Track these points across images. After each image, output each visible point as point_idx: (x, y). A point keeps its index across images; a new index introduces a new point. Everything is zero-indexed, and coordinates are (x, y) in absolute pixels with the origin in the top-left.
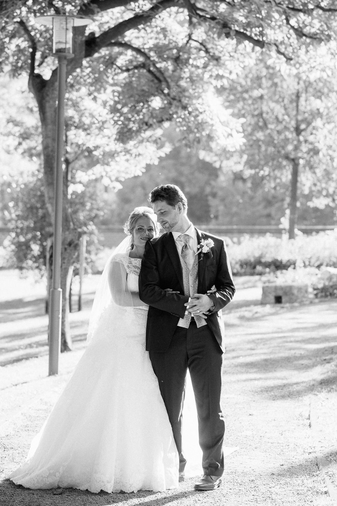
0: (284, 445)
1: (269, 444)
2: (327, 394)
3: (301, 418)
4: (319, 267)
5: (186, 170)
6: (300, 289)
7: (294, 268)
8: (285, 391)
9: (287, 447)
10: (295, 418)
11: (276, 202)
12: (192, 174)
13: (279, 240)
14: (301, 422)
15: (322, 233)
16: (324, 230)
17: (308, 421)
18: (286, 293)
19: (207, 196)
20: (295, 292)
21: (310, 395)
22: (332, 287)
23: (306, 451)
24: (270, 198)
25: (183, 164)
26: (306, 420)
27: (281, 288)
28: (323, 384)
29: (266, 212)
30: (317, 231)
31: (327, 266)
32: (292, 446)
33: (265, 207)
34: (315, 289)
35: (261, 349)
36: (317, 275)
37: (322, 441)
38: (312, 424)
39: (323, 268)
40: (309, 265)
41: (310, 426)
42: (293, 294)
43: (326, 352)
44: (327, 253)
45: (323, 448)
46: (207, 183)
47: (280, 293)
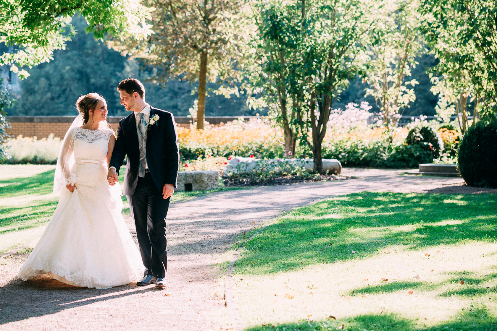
0: (201, 323)
1: (186, 322)
2: (241, 275)
3: (216, 298)
4: (227, 156)
5: (91, 61)
6: (210, 177)
7: (203, 157)
8: (200, 273)
9: (204, 325)
10: (211, 298)
11: (183, 94)
12: (98, 64)
13: (187, 130)
14: (217, 302)
15: (229, 123)
16: (231, 120)
17: (224, 301)
18: (196, 181)
19: (112, 87)
20: (205, 179)
21: (225, 277)
22: (241, 175)
23: (223, 328)
24: (176, 89)
25: (88, 55)
26: (221, 300)
27: (191, 176)
28: (237, 266)
29: (172, 103)
30: (225, 121)
31: (235, 155)
32: (209, 324)
33: (171, 98)
34: (224, 178)
35: (173, 233)
36: (226, 163)
37: (238, 319)
38: (227, 304)
39: (232, 157)
40: (217, 154)
41: (226, 305)
42: (203, 182)
43: (239, 237)
44: (235, 143)
45: (240, 325)
46: (113, 74)
47: (190, 181)
